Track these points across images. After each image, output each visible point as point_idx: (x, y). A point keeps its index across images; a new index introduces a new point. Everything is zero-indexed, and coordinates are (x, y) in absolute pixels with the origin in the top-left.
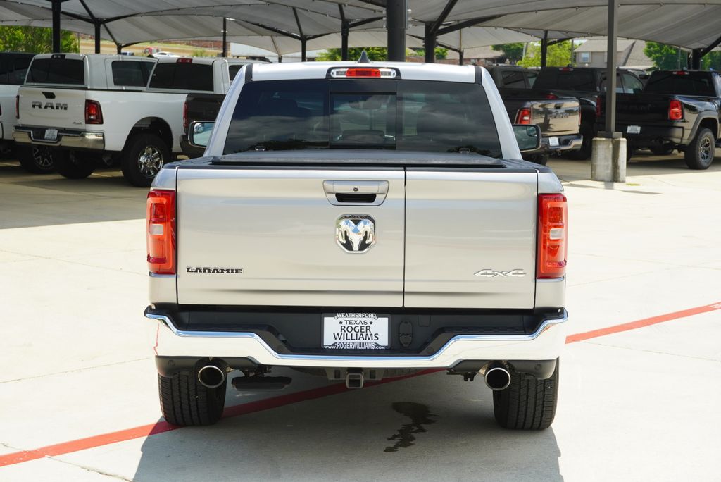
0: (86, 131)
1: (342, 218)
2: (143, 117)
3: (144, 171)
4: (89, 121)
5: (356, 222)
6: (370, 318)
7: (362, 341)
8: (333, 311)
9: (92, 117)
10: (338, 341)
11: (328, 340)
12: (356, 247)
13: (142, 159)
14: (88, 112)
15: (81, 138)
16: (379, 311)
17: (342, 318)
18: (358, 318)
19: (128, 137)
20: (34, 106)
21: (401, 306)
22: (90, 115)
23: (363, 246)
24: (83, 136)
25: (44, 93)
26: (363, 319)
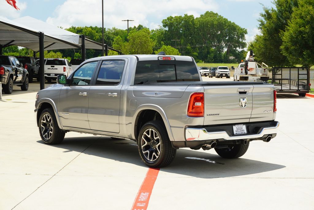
5: (243, 99)
6: (242, 126)
7: (241, 132)
8: (235, 124)
10: (237, 132)
11: (235, 133)
17: (237, 126)
18: (240, 126)
21: (248, 122)
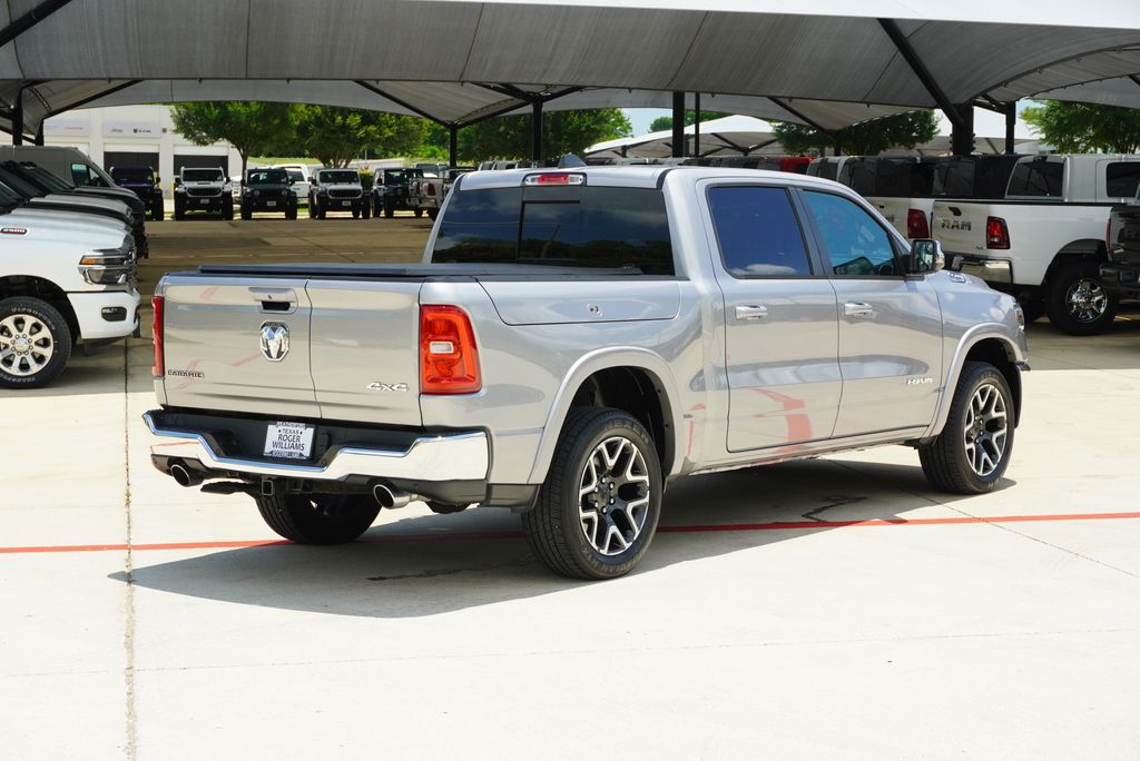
0: (987, 259)
1: (264, 326)
2: (1074, 239)
3: (1077, 313)
4: (991, 245)
5: (274, 330)
9: (996, 240)
12: (274, 354)
13: (1075, 298)
14: (990, 233)
15: (980, 268)
16: (307, 421)
19: (1050, 266)
20: (943, 226)
22: (993, 236)
23: (280, 353)
24: (983, 265)
25: (951, 209)
26: (296, 429)
